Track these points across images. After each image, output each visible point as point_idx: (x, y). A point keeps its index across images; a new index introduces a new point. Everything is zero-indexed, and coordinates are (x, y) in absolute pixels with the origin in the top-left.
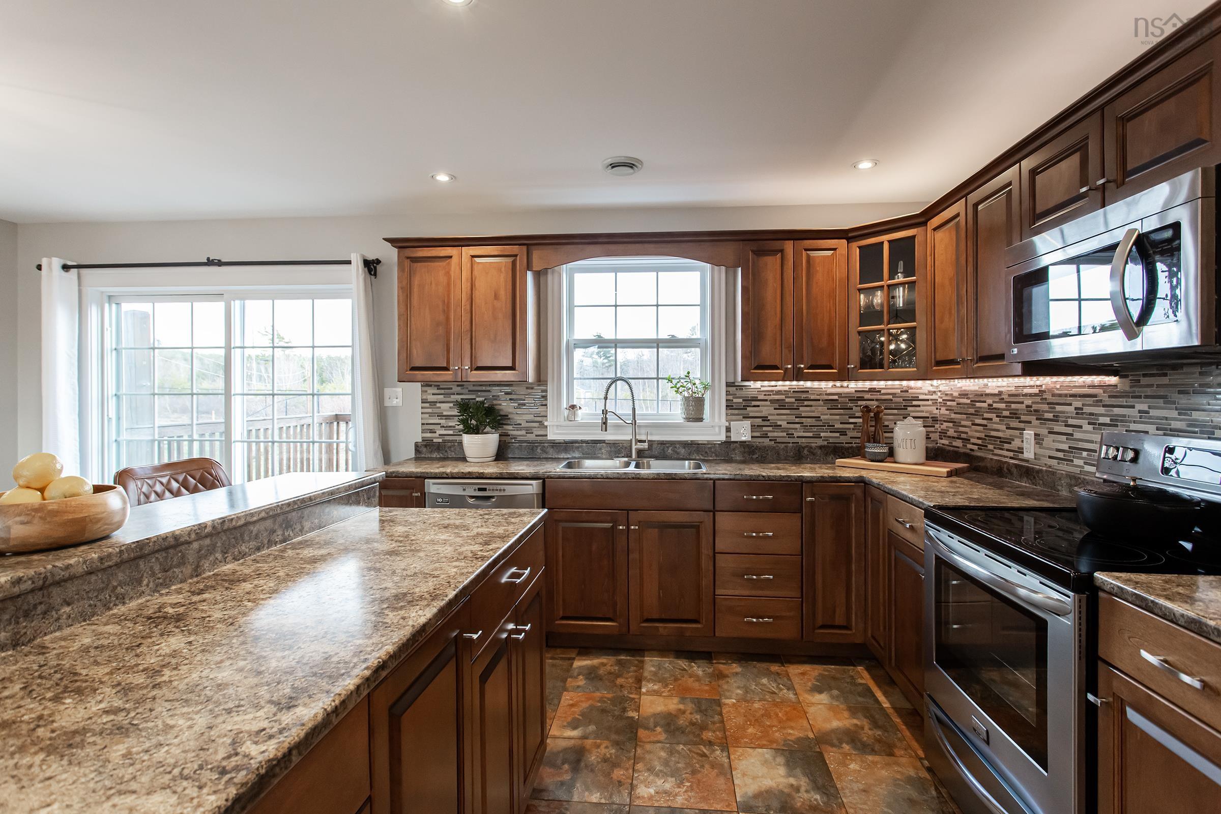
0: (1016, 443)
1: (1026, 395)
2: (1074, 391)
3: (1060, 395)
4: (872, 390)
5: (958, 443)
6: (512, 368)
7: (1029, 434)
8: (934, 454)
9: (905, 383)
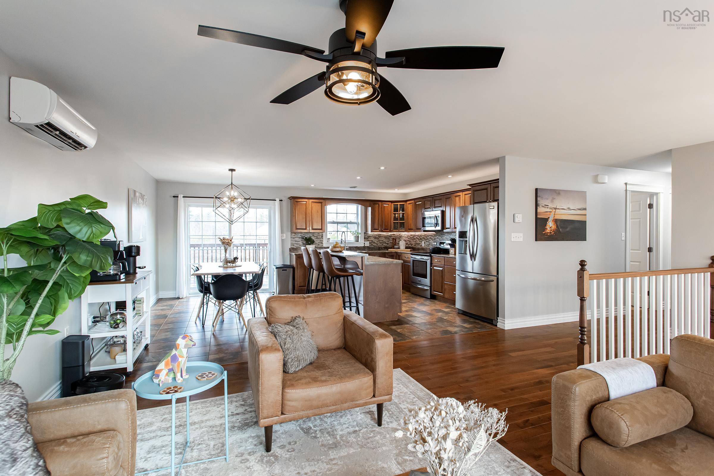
1: (423, 236)
2: (429, 234)
3: (427, 235)
4: (393, 234)
5: (410, 245)
6: (321, 229)
7: (423, 242)
8: (406, 248)
9: (400, 233)
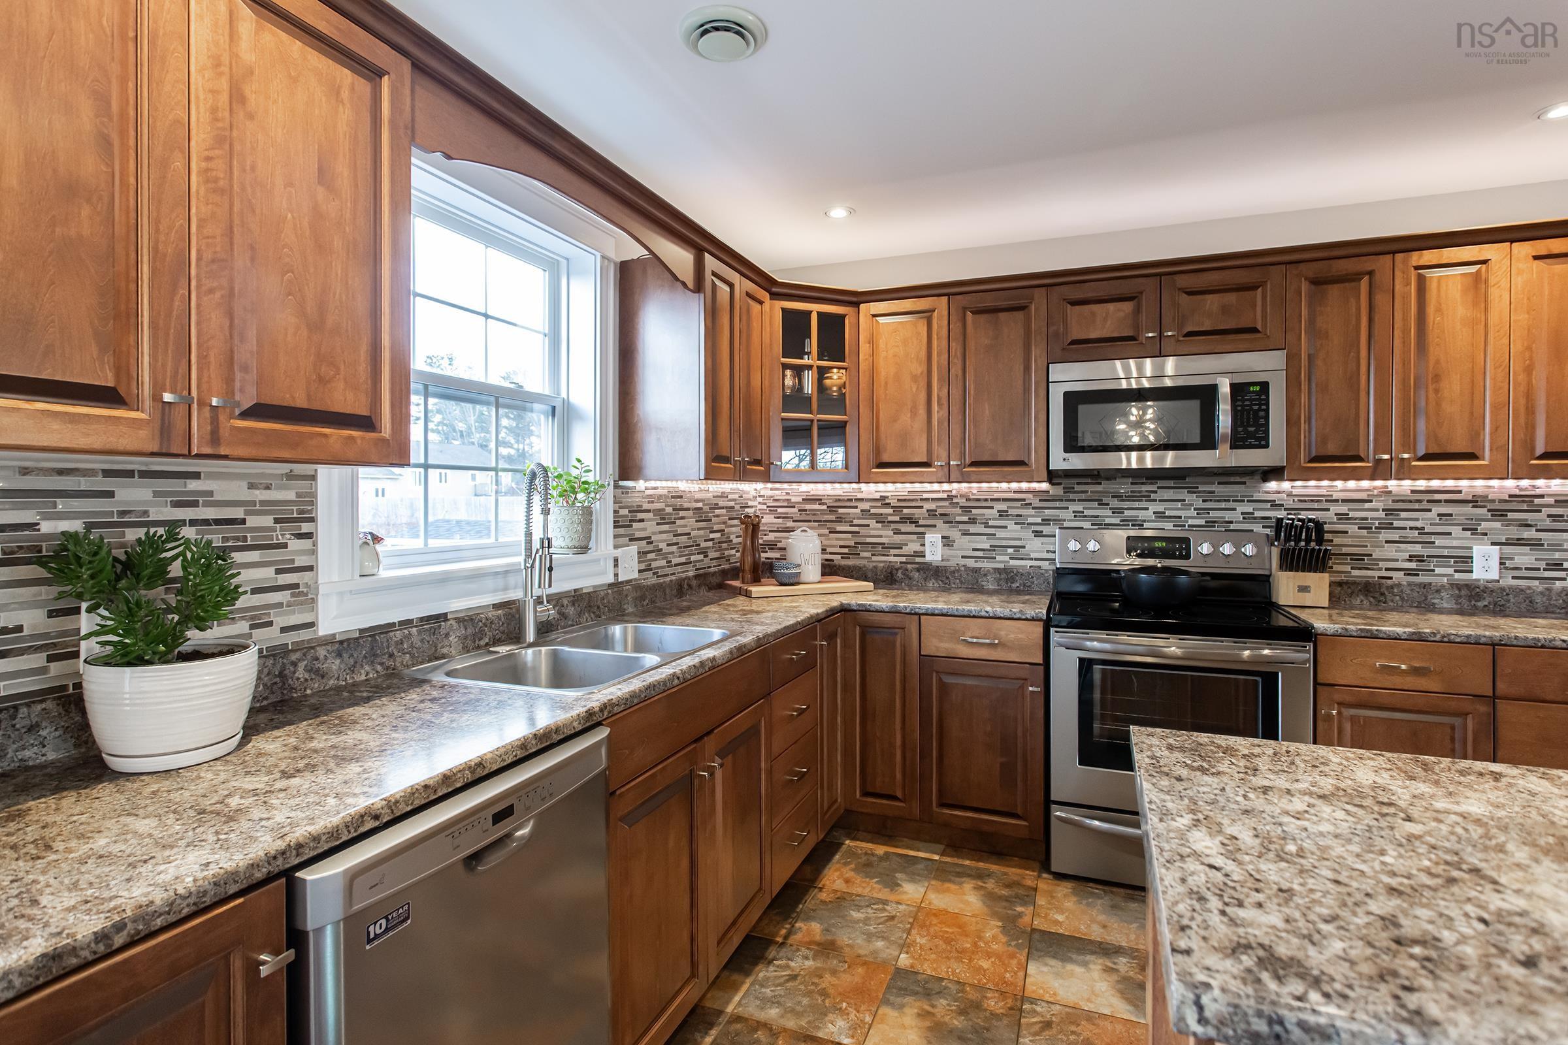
0: (913, 547)
1: (927, 499)
2: (996, 496)
3: (978, 500)
4: (723, 495)
6: (369, 424)
